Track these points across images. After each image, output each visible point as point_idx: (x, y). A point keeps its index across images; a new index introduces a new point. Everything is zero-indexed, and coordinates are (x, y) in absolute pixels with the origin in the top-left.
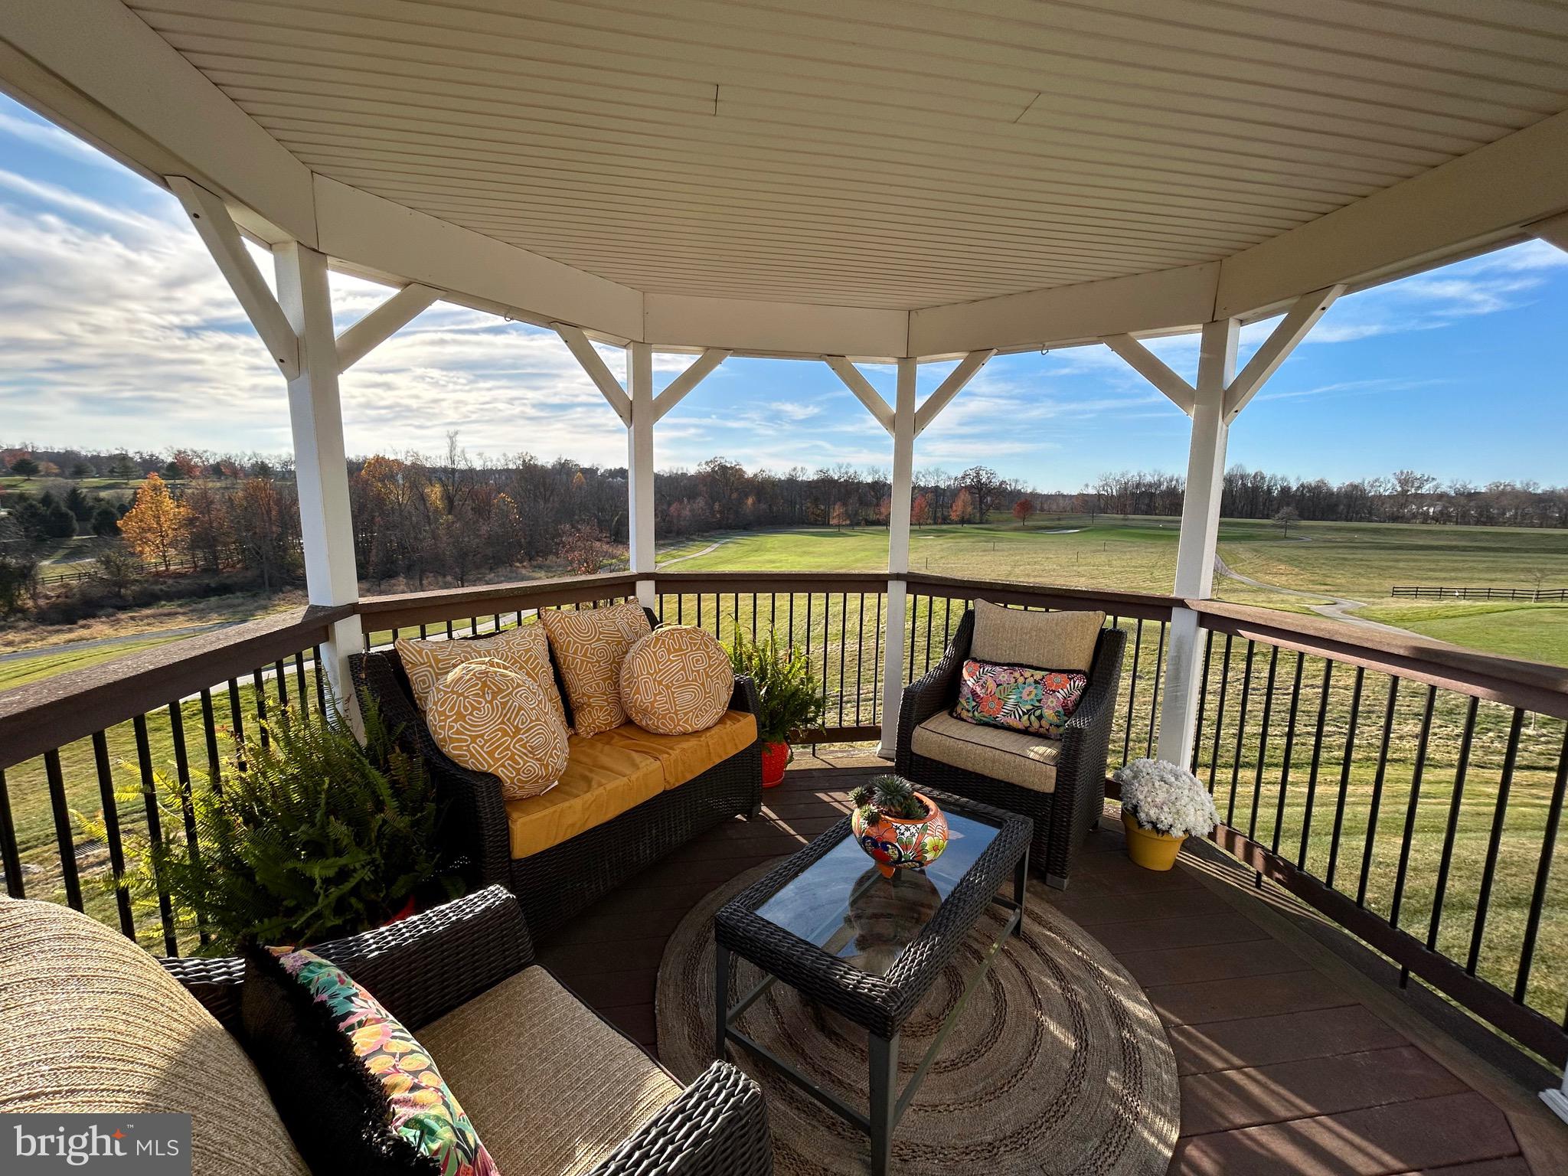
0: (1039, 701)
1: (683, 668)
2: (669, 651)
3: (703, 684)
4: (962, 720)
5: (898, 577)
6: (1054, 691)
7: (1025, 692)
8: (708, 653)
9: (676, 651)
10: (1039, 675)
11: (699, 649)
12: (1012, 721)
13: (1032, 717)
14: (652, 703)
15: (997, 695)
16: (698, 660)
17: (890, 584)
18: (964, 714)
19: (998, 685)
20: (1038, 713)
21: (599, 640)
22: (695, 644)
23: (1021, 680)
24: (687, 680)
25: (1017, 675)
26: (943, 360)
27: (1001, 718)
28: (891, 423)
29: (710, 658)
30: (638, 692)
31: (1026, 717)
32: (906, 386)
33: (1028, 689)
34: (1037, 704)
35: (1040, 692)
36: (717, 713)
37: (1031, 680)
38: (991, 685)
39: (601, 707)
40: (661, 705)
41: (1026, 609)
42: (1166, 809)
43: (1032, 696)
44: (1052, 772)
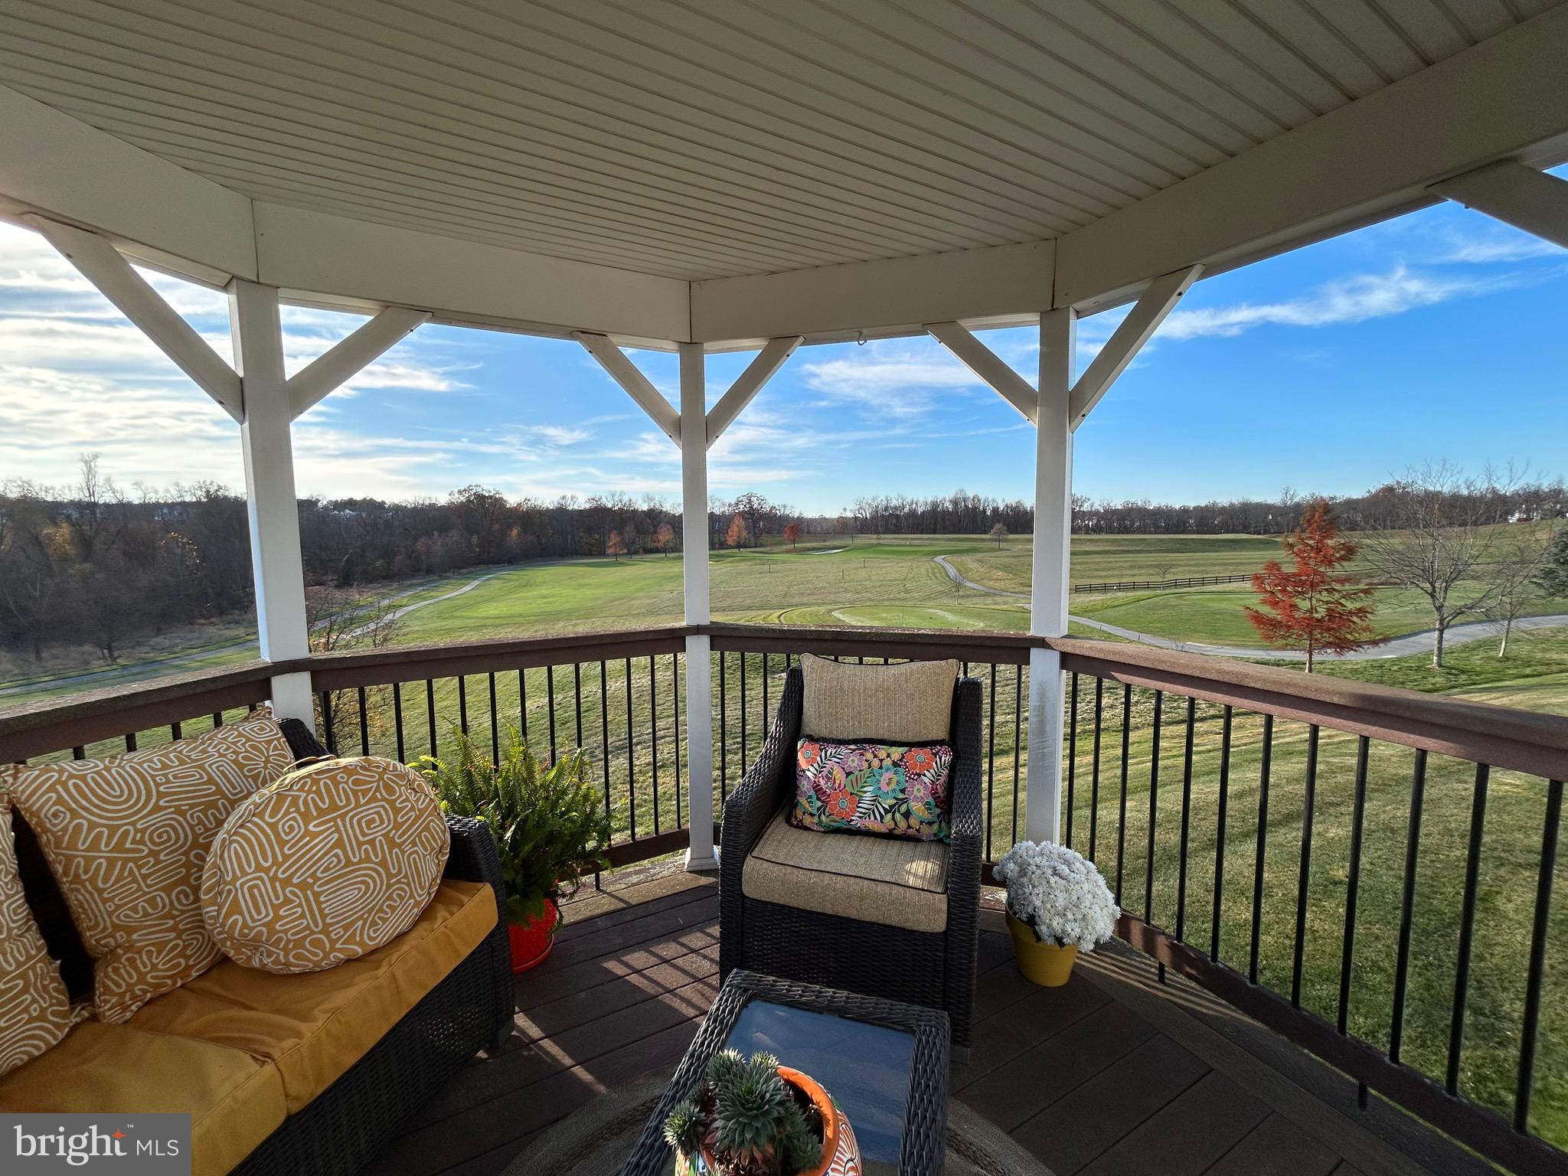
0: (903, 791)
1: (339, 843)
2: (306, 817)
3: (383, 863)
4: (806, 829)
5: (697, 630)
6: (919, 775)
7: (884, 780)
8: (392, 803)
9: (321, 812)
10: (897, 752)
11: (374, 799)
12: (872, 824)
13: (898, 816)
14: (269, 925)
15: (849, 789)
16: (370, 822)
17: (690, 641)
18: (808, 821)
19: (848, 774)
20: (903, 808)
21: (158, 808)
22: (365, 793)
23: (876, 763)
24: (349, 863)
25: (869, 756)
26: (738, 349)
27: (857, 822)
28: (677, 428)
29: (397, 811)
30: (235, 908)
31: (889, 816)
32: (692, 381)
33: (886, 776)
34: (901, 796)
35: (902, 778)
36: (417, 904)
37: (887, 762)
38: (839, 775)
39: (160, 946)
40: (292, 921)
41: (861, 662)
42: (1070, 916)
43: (893, 786)
44: (941, 902)
